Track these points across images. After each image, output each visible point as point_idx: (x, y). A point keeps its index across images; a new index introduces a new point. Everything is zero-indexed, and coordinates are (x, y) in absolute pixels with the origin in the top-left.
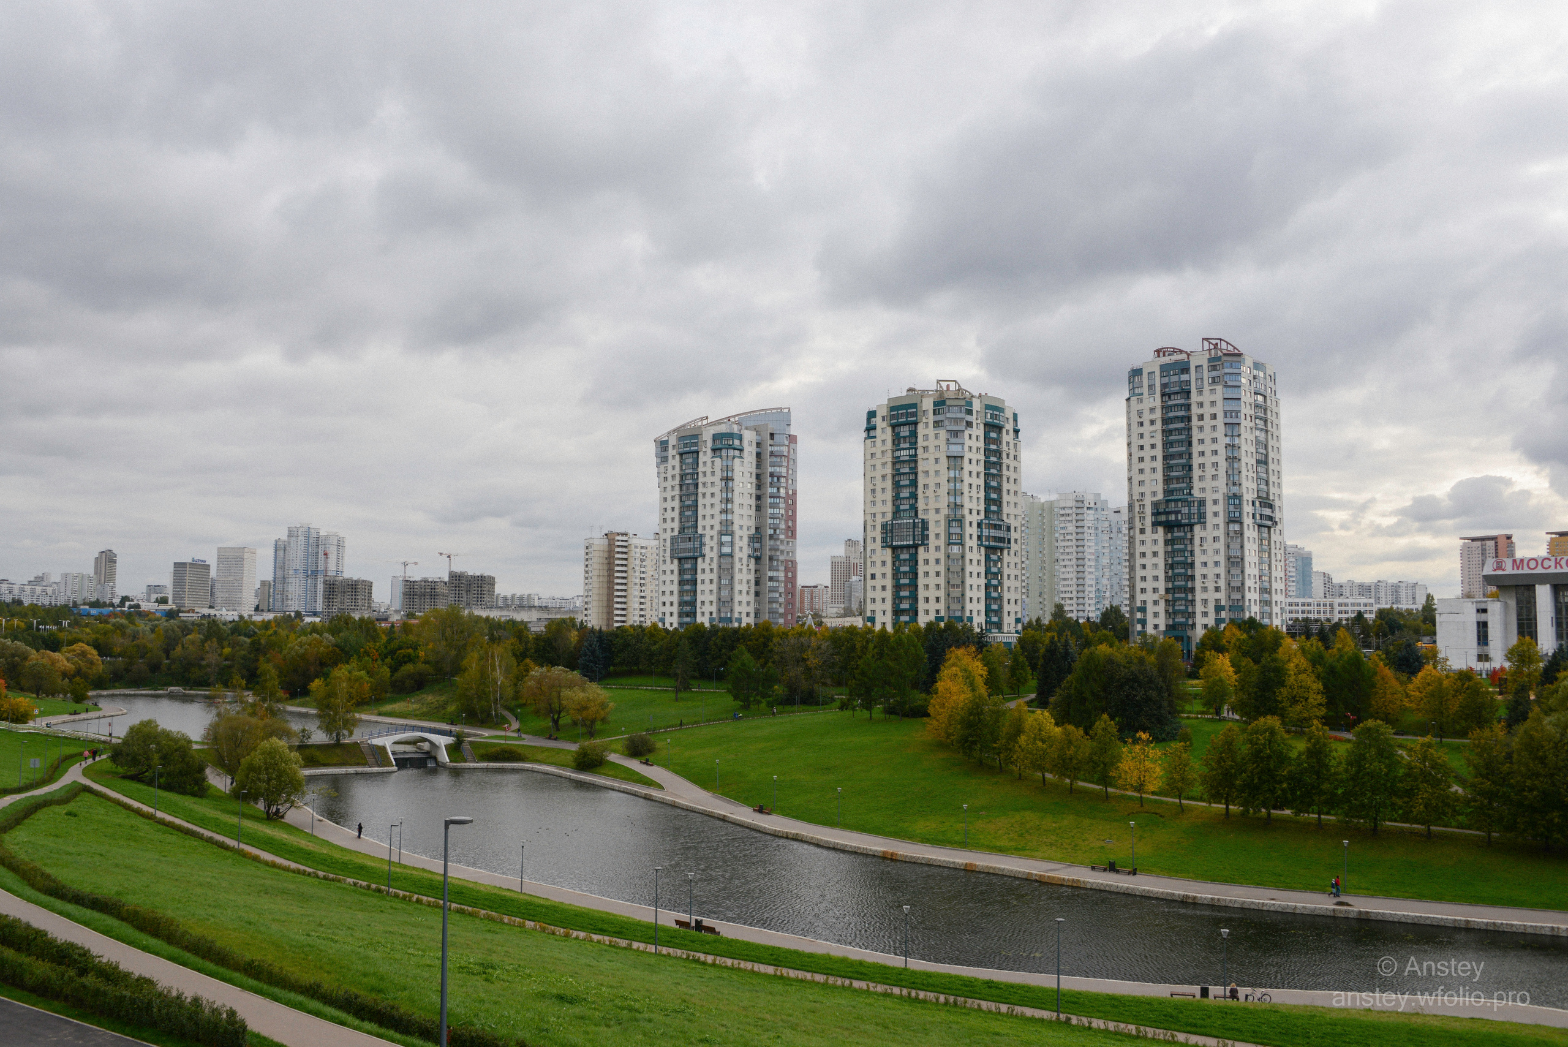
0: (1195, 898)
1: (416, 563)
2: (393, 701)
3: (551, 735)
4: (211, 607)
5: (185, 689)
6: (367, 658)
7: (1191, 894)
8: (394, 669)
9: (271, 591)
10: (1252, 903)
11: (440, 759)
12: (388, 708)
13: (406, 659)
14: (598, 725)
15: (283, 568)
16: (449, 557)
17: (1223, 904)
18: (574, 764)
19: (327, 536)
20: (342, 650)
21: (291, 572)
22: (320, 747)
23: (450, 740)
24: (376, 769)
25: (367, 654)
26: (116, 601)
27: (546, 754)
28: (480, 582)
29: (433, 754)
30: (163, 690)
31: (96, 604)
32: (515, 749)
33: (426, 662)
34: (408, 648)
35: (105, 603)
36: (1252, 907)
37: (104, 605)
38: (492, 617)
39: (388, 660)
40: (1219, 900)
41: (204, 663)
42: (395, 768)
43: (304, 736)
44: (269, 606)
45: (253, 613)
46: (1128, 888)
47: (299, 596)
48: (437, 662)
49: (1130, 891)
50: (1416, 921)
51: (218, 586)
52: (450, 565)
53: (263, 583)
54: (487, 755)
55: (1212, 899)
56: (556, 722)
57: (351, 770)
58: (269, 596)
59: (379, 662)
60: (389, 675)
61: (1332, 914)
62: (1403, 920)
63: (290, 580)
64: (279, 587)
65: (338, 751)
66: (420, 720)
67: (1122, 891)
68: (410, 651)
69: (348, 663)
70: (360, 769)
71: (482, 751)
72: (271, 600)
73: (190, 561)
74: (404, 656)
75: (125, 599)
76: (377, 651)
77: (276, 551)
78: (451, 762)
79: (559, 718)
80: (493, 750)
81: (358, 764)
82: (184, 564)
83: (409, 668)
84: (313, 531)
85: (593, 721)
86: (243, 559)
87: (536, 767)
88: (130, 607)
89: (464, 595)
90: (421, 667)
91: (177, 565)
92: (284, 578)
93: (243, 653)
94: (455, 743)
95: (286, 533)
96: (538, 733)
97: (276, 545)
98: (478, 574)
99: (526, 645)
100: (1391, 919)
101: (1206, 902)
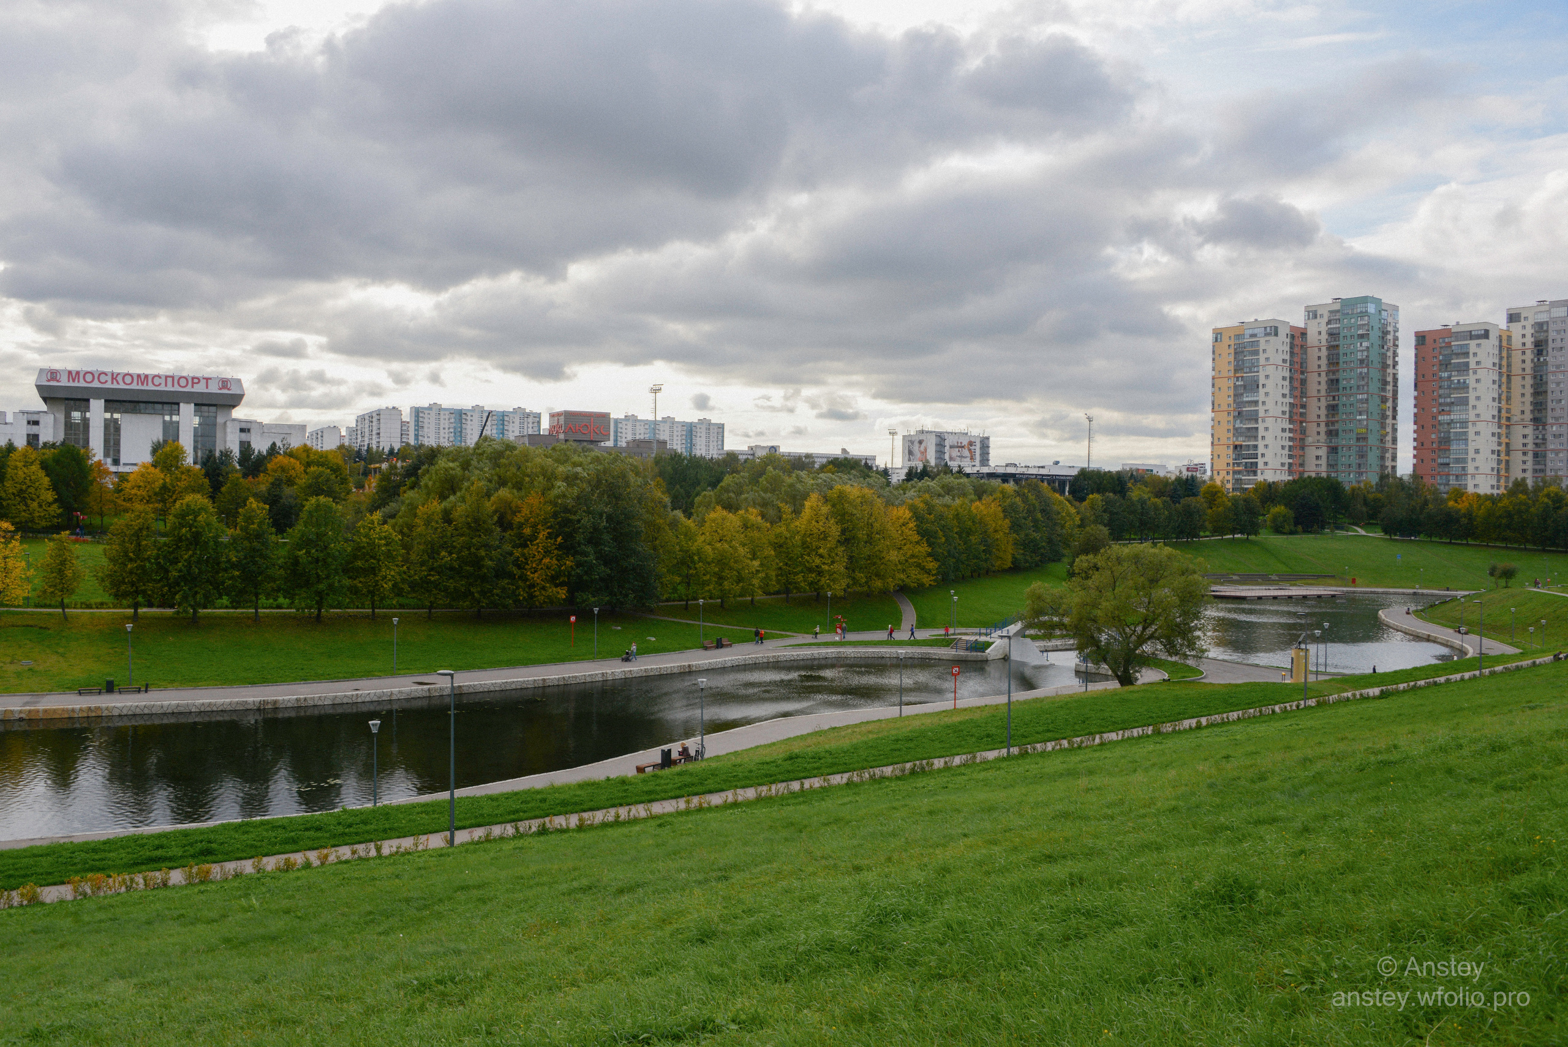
0: (275, 702)
7: (269, 699)
10: (345, 696)
17: (311, 703)
36: (345, 701)
40: (305, 699)
46: (178, 705)
49: (182, 709)
50: (503, 687)
55: (298, 700)
61: (428, 694)
62: (492, 689)
67: (170, 711)
100: (481, 690)
101: (290, 705)
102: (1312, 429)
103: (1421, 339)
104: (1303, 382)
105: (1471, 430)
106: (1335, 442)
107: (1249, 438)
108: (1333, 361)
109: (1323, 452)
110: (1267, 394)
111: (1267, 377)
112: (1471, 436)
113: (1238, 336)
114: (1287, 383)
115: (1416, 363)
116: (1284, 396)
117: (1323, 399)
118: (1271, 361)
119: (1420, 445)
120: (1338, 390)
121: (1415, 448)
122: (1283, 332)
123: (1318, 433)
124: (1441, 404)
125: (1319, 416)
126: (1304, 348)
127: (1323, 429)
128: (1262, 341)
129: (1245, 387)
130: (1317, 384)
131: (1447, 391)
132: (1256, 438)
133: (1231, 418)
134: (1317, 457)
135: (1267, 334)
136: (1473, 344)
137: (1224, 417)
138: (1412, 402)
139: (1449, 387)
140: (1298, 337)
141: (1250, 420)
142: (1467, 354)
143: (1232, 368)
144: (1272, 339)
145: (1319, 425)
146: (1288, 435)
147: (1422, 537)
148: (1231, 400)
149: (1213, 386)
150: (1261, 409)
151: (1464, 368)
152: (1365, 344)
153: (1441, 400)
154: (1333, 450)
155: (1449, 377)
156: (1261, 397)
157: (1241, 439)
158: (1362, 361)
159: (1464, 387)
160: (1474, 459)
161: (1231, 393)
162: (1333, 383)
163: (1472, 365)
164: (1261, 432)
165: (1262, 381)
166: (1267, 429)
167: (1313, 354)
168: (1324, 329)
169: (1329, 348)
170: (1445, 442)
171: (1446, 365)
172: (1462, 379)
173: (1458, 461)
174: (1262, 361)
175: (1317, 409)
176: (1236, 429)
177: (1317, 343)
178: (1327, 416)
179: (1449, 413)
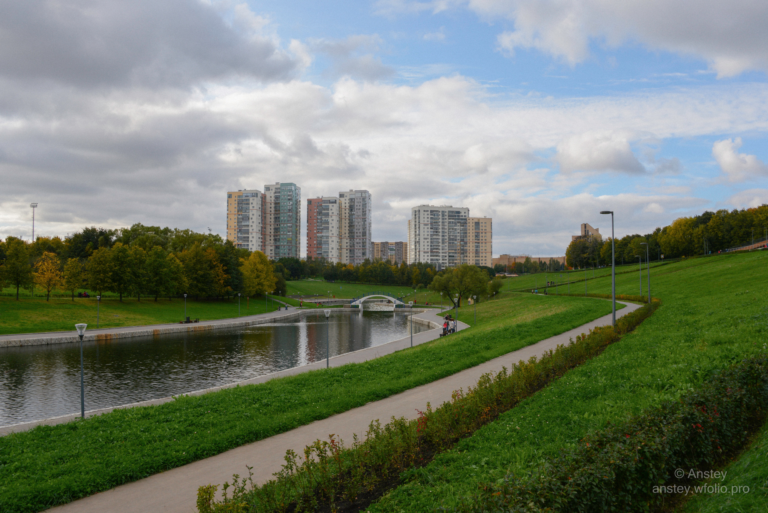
102: (268, 238)
103: (310, 202)
104: (265, 217)
105: (330, 240)
106: (278, 244)
107: (244, 241)
108: (277, 210)
109: (273, 248)
110: (253, 222)
111: (253, 215)
112: (330, 242)
113: (239, 196)
114: (260, 218)
115: (308, 212)
116: (259, 223)
117: (272, 225)
118: (255, 208)
119: (310, 246)
120: (279, 222)
121: (307, 247)
122: (259, 195)
123: (270, 240)
124: (317, 229)
125: (270, 233)
126: (265, 202)
127: (272, 238)
128: (251, 199)
129: (243, 219)
130: (271, 219)
131: (320, 224)
132: (248, 241)
133: (236, 232)
134: (271, 250)
135: (253, 196)
136: (331, 205)
137: (233, 232)
138: (306, 228)
139: (321, 222)
140: (264, 197)
141: (245, 233)
142: (328, 209)
143: (236, 210)
144: (255, 198)
145: (270, 236)
146: (261, 240)
147: (339, 281)
148: (236, 224)
149: (228, 217)
150: (250, 229)
151: (327, 215)
152: (291, 203)
153: (318, 228)
154: (277, 247)
155: (321, 218)
156: (250, 223)
157: (241, 241)
158: (289, 210)
159: (327, 223)
160: (331, 252)
161: (236, 221)
162: (277, 219)
163: (330, 214)
164: (250, 239)
165: (251, 216)
166: (253, 237)
167: (268, 205)
168: (273, 195)
169: (275, 203)
170: (320, 244)
171: (320, 213)
172: (326, 219)
173: (325, 252)
174: (251, 207)
175: (270, 229)
176: (238, 237)
177: (270, 201)
178: (274, 232)
179: (321, 233)
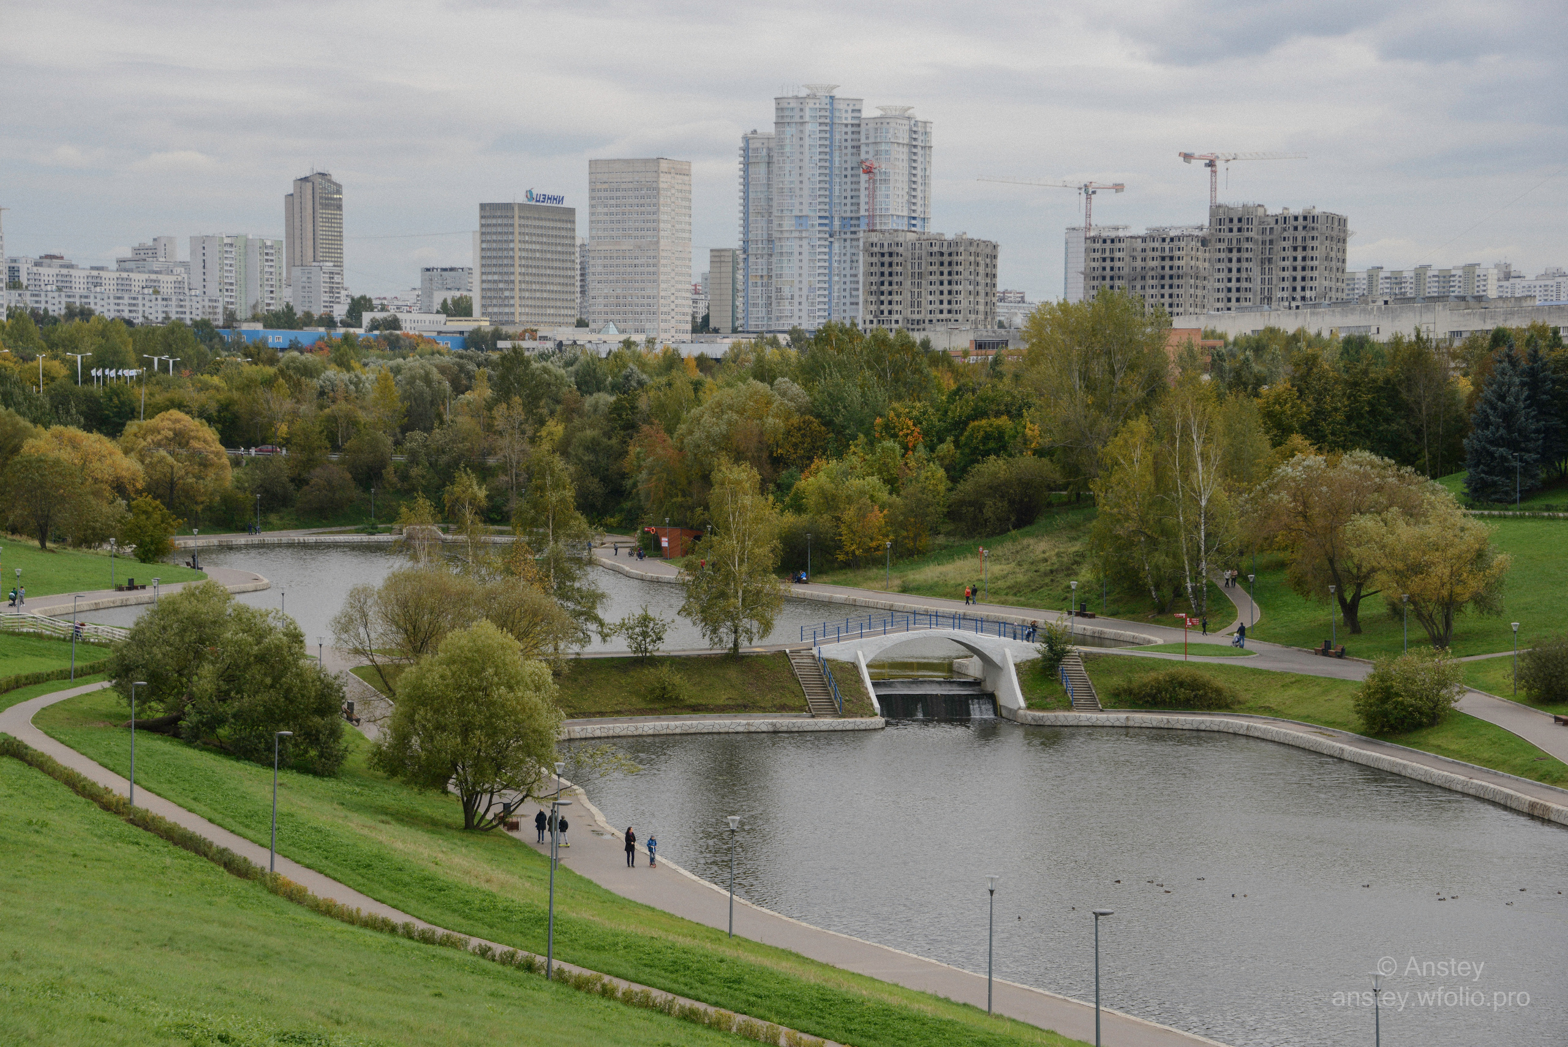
1: (1119, 188)
2: (949, 553)
3: (1328, 645)
4: (581, 324)
5: (446, 531)
6: (889, 443)
8: (956, 472)
9: (740, 277)
11: (1003, 700)
12: (929, 573)
13: (992, 445)
14: (1468, 619)
15: (768, 213)
16: (1211, 164)
18: (1358, 721)
19: (881, 122)
20: (828, 423)
21: (788, 224)
22: (684, 663)
23: (1032, 650)
24: (826, 722)
25: (890, 430)
26: (340, 311)
27: (1294, 691)
28: (1300, 234)
29: (989, 688)
30: (389, 531)
31: (285, 319)
32: (1207, 676)
33: (1040, 453)
34: (998, 414)
35: (308, 315)
37: (308, 320)
38: (1312, 331)
39: (946, 447)
41: (491, 461)
42: (879, 721)
43: (645, 634)
44: (734, 318)
45: (688, 337)
47: (811, 289)
48: (1067, 450)
51: (596, 267)
52: (1213, 188)
53: (717, 256)
54: (1129, 692)
56: (1350, 609)
57: (761, 722)
58: (735, 290)
59: (922, 452)
60: (942, 488)
63: (786, 246)
64: (759, 265)
65: (733, 673)
66: (1004, 603)
68: (1004, 421)
69: (840, 455)
70: (784, 721)
71: (1117, 681)
72: (739, 302)
73: (521, 199)
74: (987, 437)
75: (359, 305)
76: (917, 422)
77: (747, 165)
78: (1030, 707)
79: (1357, 598)
80: (1149, 677)
81: (782, 708)
82: (508, 207)
83: (995, 467)
84: (842, 106)
85: (1450, 605)
86: (657, 189)
87: (1260, 725)
88: (375, 325)
89: (1256, 274)
90: (1027, 462)
91: (486, 210)
92: (770, 240)
93: (589, 433)
94: (1045, 658)
95: (772, 116)
96: (1295, 639)
97: (746, 150)
98: (1297, 209)
99: (1318, 401)
